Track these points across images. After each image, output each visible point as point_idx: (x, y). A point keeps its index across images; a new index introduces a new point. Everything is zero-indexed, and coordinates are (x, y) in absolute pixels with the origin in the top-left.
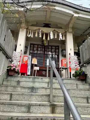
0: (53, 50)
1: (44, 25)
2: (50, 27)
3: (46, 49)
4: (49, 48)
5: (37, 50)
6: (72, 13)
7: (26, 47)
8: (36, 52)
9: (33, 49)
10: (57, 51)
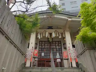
0: (57, 45)
1: (48, 27)
2: (52, 29)
3: (51, 44)
4: (53, 43)
5: (45, 45)
6: (66, 18)
7: (36, 44)
8: (44, 47)
9: (42, 44)
10: (60, 44)
